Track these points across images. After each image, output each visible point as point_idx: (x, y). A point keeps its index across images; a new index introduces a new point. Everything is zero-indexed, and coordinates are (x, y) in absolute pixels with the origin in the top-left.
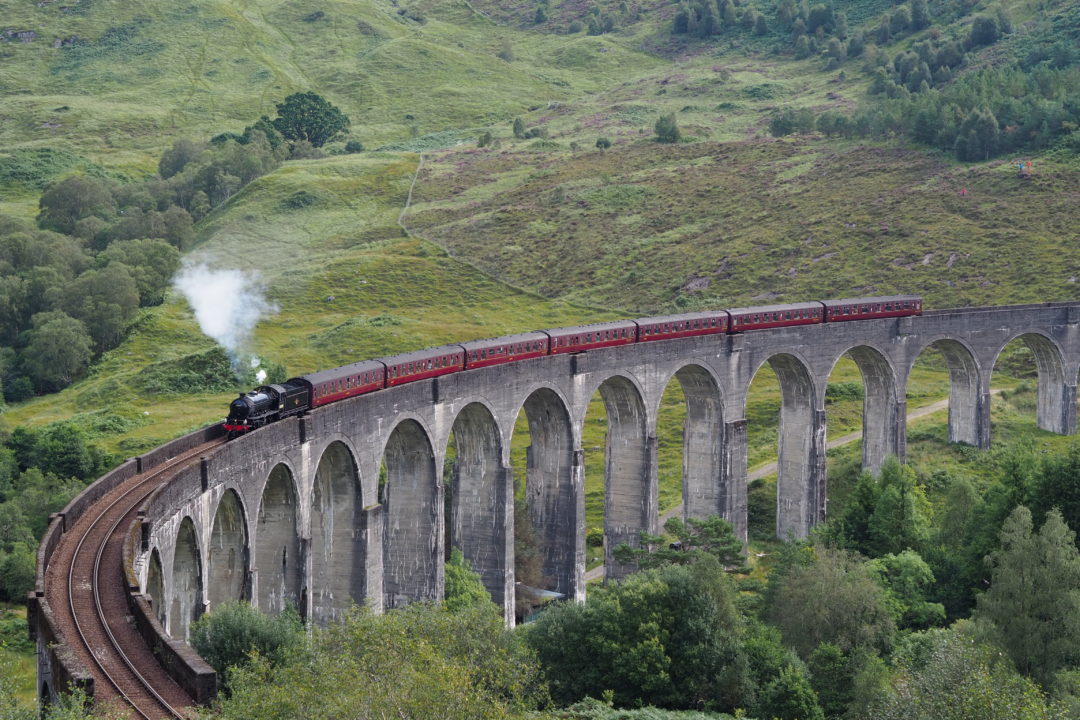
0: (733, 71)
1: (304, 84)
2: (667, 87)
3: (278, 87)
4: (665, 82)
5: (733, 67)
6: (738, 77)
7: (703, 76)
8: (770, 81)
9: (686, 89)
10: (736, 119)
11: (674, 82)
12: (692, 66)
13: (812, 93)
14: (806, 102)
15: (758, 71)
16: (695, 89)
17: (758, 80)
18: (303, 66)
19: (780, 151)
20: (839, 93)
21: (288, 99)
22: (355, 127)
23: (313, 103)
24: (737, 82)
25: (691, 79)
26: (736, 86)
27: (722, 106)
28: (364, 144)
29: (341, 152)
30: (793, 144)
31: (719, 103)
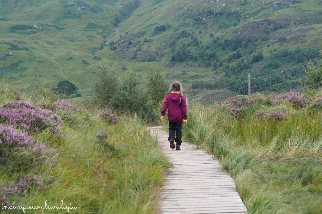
0: (187, 71)
1: (66, 78)
2: (168, 76)
3: (59, 79)
4: (168, 75)
5: (188, 70)
6: (188, 73)
7: (178, 73)
8: (197, 74)
9: (173, 77)
10: (187, 85)
11: (170, 75)
12: (176, 70)
13: (209, 77)
14: (206, 80)
15: (194, 71)
16: (176, 77)
17: (194, 73)
18: (66, 73)
19: (193, 93)
20: (216, 77)
21: (60, 82)
22: (80, 90)
23: (67, 84)
24: (188, 74)
25: (175, 74)
26: (187, 75)
27: (183, 81)
28: (82, 94)
29: (75, 97)
30: (197, 91)
31: (182, 80)
